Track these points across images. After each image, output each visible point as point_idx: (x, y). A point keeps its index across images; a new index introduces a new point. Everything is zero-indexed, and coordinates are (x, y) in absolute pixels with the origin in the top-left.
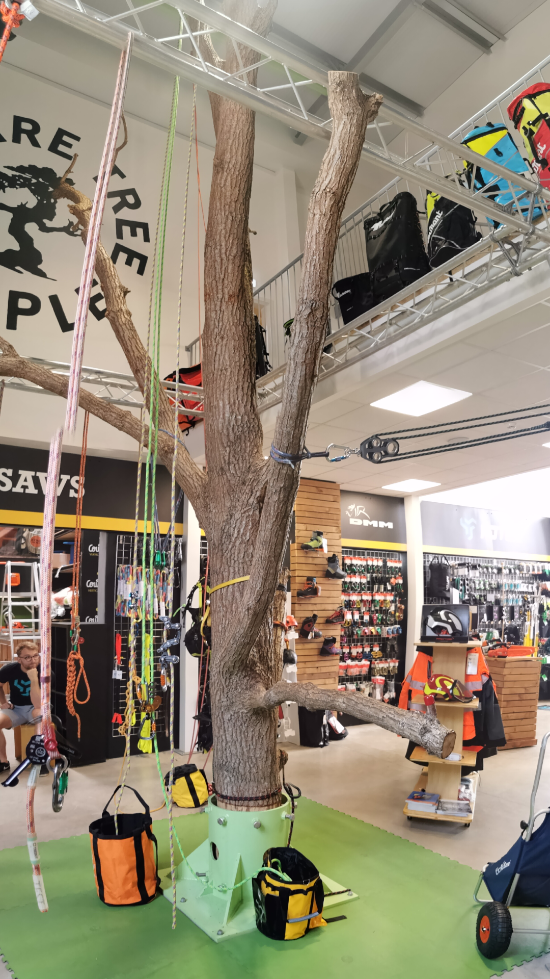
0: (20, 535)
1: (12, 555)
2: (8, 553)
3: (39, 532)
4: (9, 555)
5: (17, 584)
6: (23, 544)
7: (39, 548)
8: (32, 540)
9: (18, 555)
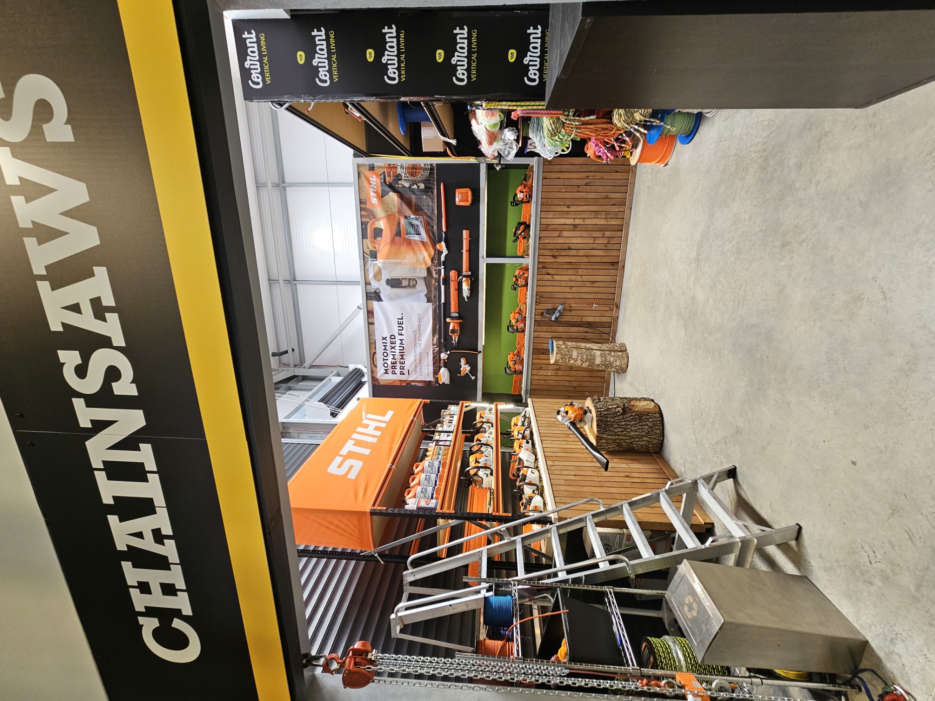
0: (408, 190)
1: (433, 199)
2: (431, 204)
3: (402, 167)
4: (433, 202)
5: (470, 193)
6: (418, 187)
7: (423, 166)
8: (412, 175)
9: (432, 193)
